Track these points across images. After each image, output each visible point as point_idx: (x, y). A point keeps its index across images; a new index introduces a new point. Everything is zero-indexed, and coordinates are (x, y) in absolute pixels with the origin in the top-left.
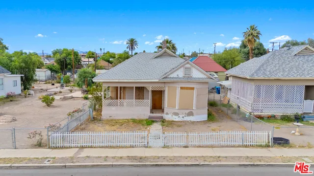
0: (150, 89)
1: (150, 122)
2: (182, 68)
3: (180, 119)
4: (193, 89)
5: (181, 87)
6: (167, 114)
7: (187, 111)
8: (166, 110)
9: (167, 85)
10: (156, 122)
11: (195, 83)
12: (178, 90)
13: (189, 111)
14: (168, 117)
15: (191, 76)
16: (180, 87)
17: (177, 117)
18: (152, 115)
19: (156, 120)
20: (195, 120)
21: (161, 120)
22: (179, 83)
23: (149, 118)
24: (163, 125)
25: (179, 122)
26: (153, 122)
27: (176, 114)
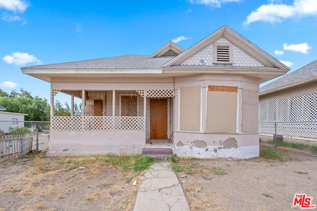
0: (145, 95)
1: (145, 161)
2: (211, 47)
3: (210, 155)
4: (235, 89)
5: (209, 87)
6: (180, 144)
7: (224, 138)
8: (176, 138)
9: (178, 86)
10: (159, 160)
11: (239, 78)
12: (204, 93)
13: (227, 137)
14: (183, 151)
15: (231, 62)
16: (207, 86)
17: (202, 150)
18: (149, 146)
19: (159, 156)
20: (241, 157)
21: (170, 156)
22: (206, 77)
23: (144, 152)
24: (177, 171)
25: (208, 160)
26: (151, 160)
27: (201, 144)
